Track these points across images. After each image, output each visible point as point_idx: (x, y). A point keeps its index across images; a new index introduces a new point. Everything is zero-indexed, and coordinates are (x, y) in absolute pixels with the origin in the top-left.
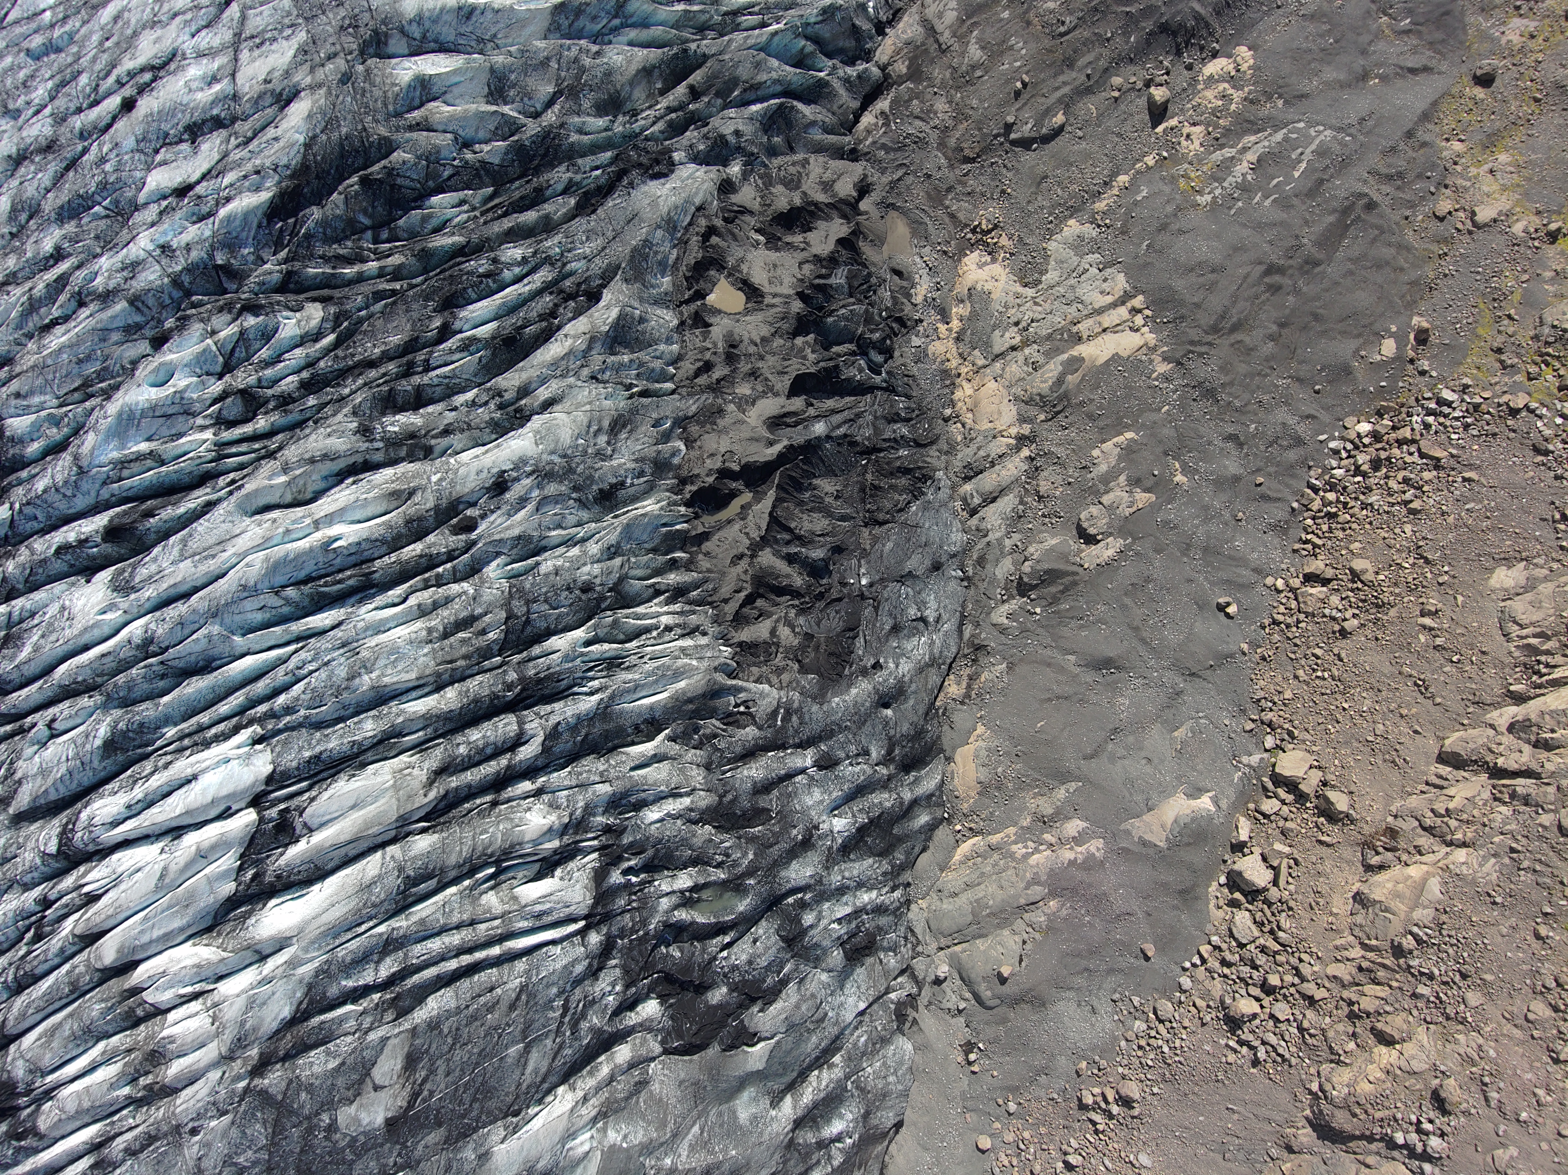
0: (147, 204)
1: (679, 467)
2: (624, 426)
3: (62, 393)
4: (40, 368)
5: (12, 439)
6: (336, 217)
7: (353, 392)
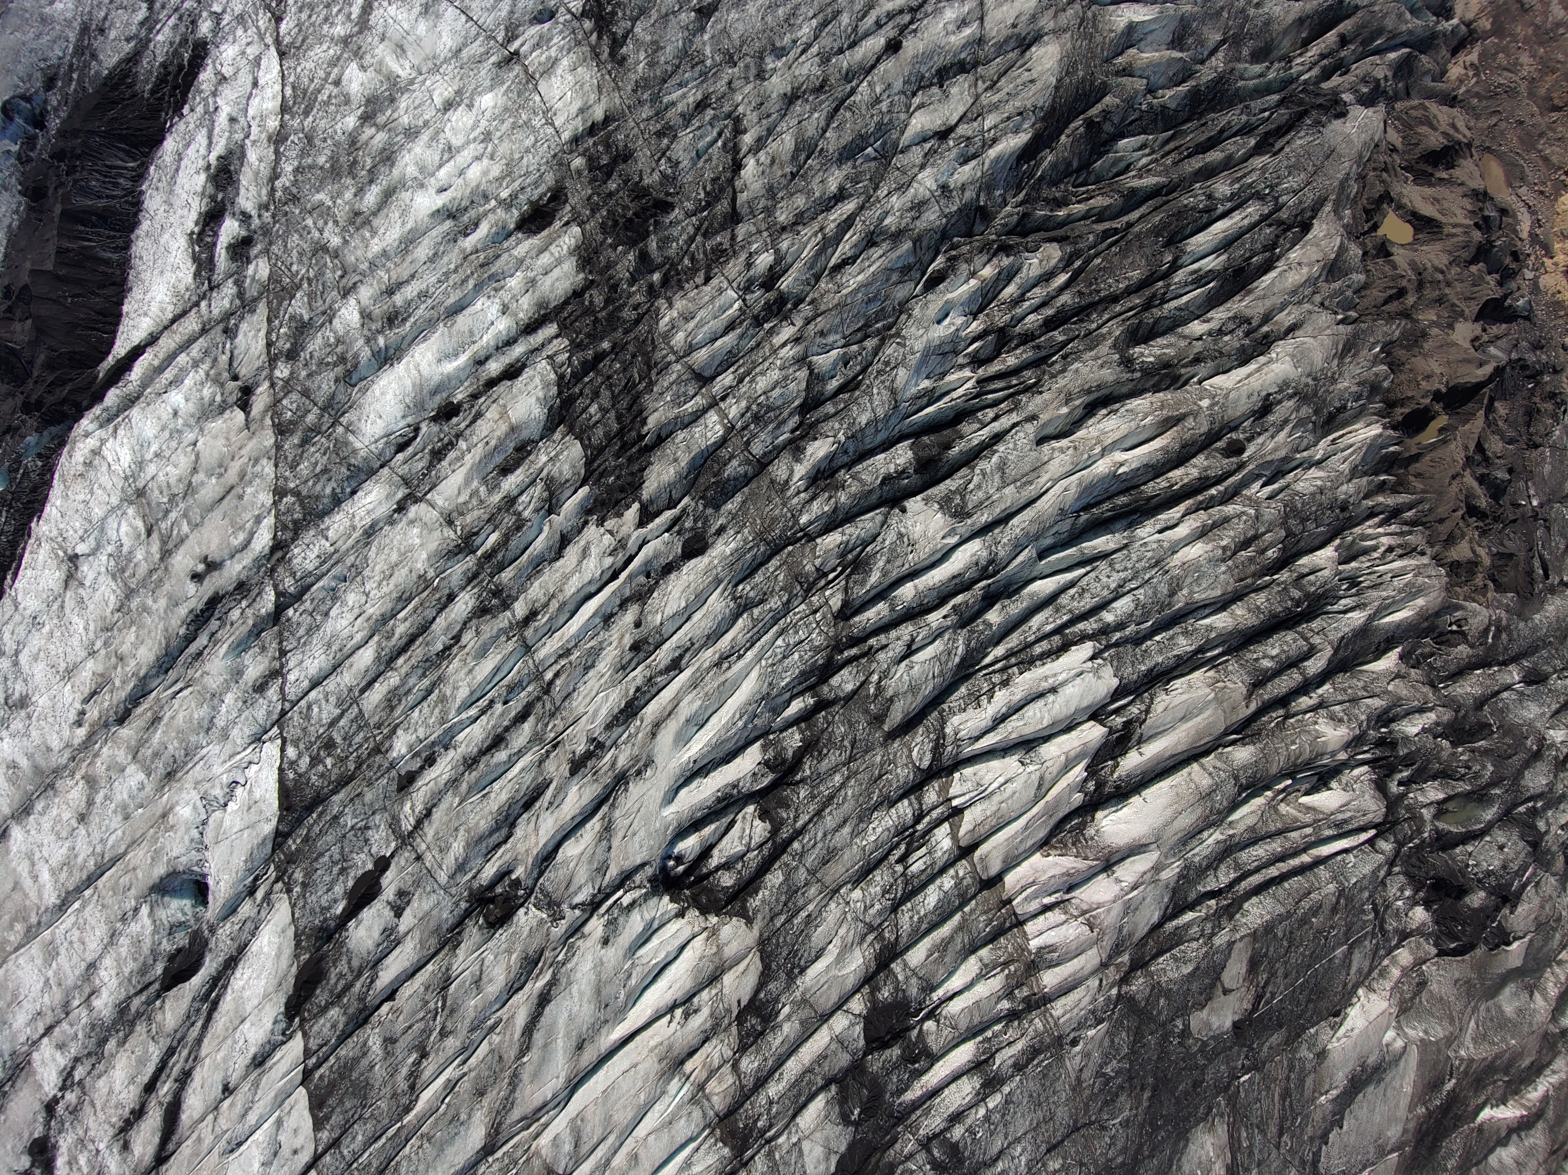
0: (908, 148)
1: (1388, 390)
2: (1349, 351)
3: (847, 333)
4: (840, 306)
5: (818, 376)
6: (1064, 159)
7: (1099, 327)
